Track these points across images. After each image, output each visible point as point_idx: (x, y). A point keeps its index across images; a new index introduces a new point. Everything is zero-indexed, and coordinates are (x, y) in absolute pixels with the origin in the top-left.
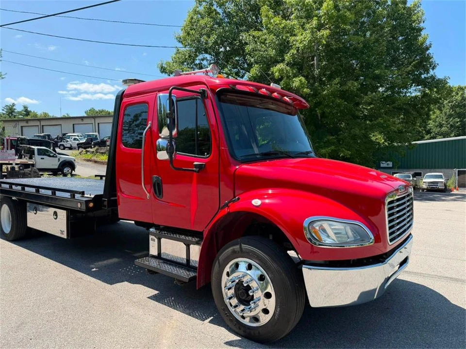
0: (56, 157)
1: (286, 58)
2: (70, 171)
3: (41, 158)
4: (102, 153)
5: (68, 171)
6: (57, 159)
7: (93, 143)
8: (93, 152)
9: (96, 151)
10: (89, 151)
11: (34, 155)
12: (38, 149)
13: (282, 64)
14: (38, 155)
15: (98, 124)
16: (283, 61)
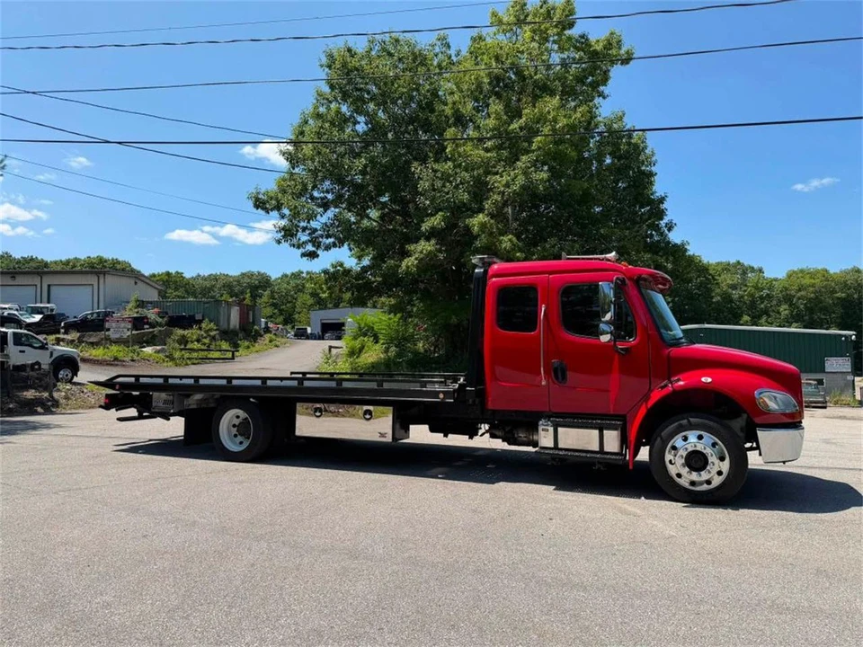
0: (47, 349)
1: (487, 206)
2: (70, 375)
3: (20, 351)
4: (92, 344)
5: (67, 375)
6: (48, 353)
7: (62, 324)
8: (73, 341)
9: (78, 339)
10: (63, 340)
11: (7, 344)
12: (14, 334)
13: (481, 216)
14: (14, 344)
15: (49, 286)
16: (481, 210)
